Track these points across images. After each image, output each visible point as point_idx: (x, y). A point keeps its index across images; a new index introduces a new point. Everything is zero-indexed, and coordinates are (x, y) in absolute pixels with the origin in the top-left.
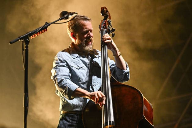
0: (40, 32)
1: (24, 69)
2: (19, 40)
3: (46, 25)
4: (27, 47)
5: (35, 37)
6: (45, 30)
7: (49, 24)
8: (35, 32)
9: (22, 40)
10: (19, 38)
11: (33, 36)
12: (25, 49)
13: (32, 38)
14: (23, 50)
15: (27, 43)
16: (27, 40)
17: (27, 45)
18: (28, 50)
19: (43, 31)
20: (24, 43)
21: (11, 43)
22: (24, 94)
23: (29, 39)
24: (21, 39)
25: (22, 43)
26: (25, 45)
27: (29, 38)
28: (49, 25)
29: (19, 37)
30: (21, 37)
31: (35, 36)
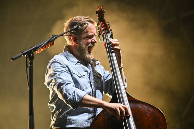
0: (46, 46)
1: (29, 89)
2: (22, 56)
3: (52, 38)
4: (31, 63)
5: (40, 52)
6: (52, 43)
7: (56, 36)
8: (40, 46)
9: (26, 56)
10: (22, 54)
11: (38, 51)
12: (29, 65)
13: (37, 53)
14: (27, 67)
15: (32, 58)
16: (31, 55)
17: (31, 61)
18: (32, 67)
19: (49, 45)
20: (28, 59)
21: (12, 59)
22: (29, 117)
23: (33, 55)
24: (24, 54)
25: (26, 58)
26: (29, 62)
27: (34, 53)
28: (56, 38)
29: (22, 52)
30: (24, 52)
31: (40, 50)
